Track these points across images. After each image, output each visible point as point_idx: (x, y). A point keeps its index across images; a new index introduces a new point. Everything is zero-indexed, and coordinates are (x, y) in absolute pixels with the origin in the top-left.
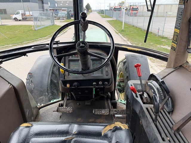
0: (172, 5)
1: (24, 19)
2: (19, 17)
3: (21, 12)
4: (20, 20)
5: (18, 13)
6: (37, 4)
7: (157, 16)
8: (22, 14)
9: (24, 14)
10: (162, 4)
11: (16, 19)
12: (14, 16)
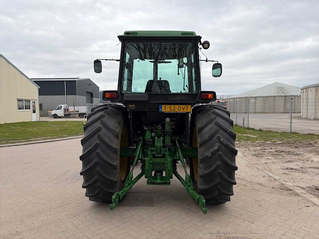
0: (274, 97)
1: (67, 116)
2: (60, 113)
3: (63, 106)
4: (60, 117)
5: (59, 108)
6: (85, 97)
7: (256, 113)
8: (65, 110)
9: (68, 110)
10: (260, 97)
11: (55, 116)
12: (53, 112)
